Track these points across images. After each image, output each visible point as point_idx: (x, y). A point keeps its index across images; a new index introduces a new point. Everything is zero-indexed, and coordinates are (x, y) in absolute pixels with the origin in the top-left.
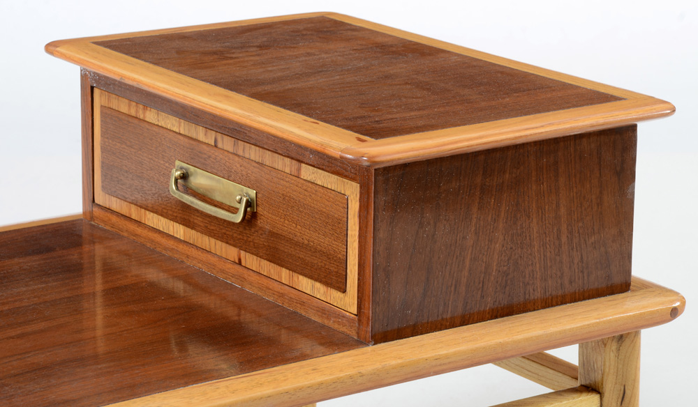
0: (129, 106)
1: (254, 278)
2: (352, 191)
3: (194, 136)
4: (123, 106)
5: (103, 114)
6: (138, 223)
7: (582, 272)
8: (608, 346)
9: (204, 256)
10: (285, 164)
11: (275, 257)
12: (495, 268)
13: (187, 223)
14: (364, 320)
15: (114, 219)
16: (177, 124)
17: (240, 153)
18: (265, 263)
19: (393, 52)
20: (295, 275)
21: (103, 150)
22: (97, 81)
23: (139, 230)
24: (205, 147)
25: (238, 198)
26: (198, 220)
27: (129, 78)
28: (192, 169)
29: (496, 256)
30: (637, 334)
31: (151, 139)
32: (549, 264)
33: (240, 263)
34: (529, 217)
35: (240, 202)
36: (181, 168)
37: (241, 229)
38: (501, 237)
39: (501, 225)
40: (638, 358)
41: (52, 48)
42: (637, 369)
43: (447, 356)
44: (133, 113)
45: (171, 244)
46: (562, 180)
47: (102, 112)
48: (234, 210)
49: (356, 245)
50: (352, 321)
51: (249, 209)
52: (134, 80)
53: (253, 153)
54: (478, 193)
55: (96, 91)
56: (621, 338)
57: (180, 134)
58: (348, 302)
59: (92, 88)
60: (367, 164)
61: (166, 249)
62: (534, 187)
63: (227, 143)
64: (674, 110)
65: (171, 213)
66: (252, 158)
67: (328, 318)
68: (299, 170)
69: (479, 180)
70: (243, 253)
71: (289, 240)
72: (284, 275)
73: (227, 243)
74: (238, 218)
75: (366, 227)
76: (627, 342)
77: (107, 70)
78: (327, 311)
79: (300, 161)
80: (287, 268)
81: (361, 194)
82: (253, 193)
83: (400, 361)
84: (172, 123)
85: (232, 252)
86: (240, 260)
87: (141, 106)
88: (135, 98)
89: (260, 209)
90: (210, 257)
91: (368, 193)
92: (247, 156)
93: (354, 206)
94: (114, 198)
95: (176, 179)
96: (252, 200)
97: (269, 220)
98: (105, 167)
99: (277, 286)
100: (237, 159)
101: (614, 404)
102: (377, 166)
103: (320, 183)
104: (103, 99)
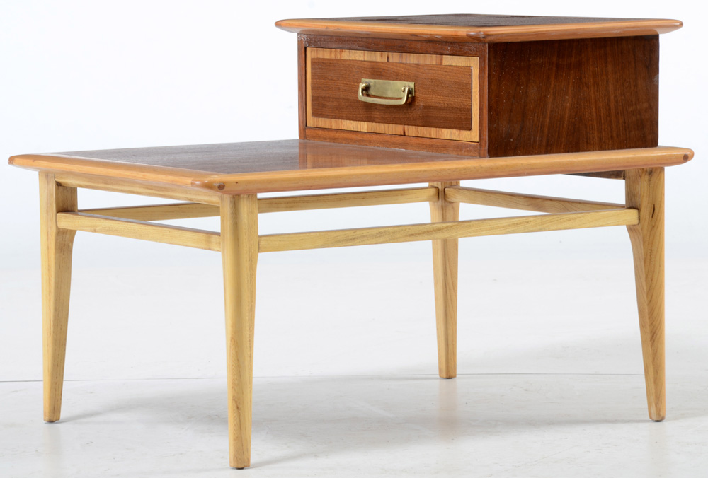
0: (331, 52)
1: (414, 141)
2: (474, 63)
3: (373, 59)
4: (326, 54)
6: (337, 130)
7: (625, 130)
8: (643, 178)
9: (381, 138)
10: (431, 60)
11: (427, 123)
12: (566, 119)
13: (370, 119)
14: (483, 143)
15: (320, 133)
16: (362, 55)
17: (404, 61)
18: (421, 128)
20: (440, 129)
21: (313, 88)
22: (309, 43)
23: (338, 135)
24: (381, 64)
25: (403, 88)
26: (377, 115)
27: (331, 27)
28: (372, 82)
29: (567, 111)
30: (662, 169)
31: (345, 70)
32: (603, 121)
33: (404, 135)
34: (588, 88)
35: (404, 91)
36: (366, 83)
37: (405, 111)
38: (570, 99)
41: (280, 23)
42: (662, 194)
44: (333, 57)
45: (358, 137)
46: (610, 67)
47: (312, 63)
48: (401, 98)
49: (478, 97)
50: (476, 146)
52: (335, 27)
53: (412, 59)
54: (554, 68)
55: (308, 49)
56: (651, 172)
57: (364, 61)
58: (473, 135)
60: (483, 36)
62: (591, 69)
63: (395, 58)
64: (682, 25)
65: (358, 116)
66: (412, 62)
67: (461, 151)
68: (442, 60)
69: (555, 59)
70: (406, 127)
71: (436, 108)
72: (433, 132)
73: (396, 124)
74: (404, 101)
75: (484, 83)
77: (317, 25)
78: (460, 146)
79: (442, 54)
80: (434, 127)
81: (480, 63)
82: (412, 85)
84: (360, 56)
85: (398, 129)
86: (404, 132)
87: (339, 50)
88: (334, 46)
89: (417, 94)
90: (384, 137)
91: (484, 60)
92: (408, 62)
93: (476, 72)
94: (320, 119)
95: (363, 90)
96: (412, 89)
97: (423, 99)
98: (314, 99)
99: (428, 141)
100: (402, 65)
101: (647, 217)
102: (489, 39)
103: (454, 64)
104: (313, 53)
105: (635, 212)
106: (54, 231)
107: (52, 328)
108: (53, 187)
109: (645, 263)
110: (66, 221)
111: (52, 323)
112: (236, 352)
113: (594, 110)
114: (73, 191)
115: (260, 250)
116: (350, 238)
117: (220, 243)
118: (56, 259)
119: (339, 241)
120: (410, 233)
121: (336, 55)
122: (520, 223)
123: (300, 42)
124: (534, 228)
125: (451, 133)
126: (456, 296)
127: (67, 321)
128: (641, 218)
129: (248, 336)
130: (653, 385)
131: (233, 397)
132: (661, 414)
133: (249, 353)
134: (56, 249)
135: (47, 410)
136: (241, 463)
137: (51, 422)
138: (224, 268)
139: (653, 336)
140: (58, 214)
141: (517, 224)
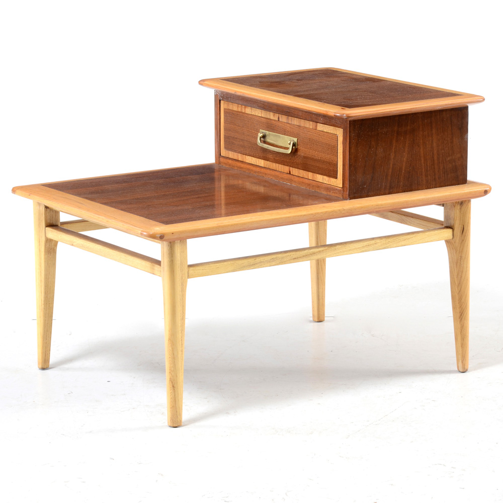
0: (238, 107)
1: (296, 179)
2: (339, 132)
3: (268, 117)
4: (235, 107)
5: (225, 112)
6: (242, 162)
7: (444, 174)
8: (456, 207)
9: (273, 173)
10: (309, 125)
11: (306, 168)
12: (404, 169)
13: (265, 158)
14: (345, 189)
15: (230, 162)
16: (260, 113)
17: (290, 122)
18: (301, 171)
19: (360, 81)
20: (315, 174)
21: (225, 129)
22: (223, 97)
23: (242, 165)
24: (273, 121)
25: (289, 142)
26: (270, 156)
27: (239, 92)
28: (267, 132)
29: (404, 164)
30: (469, 201)
31: (248, 121)
32: (429, 169)
33: (290, 173)
34: (419, 146)
35: (290, 144)
36: (263, 133)
37: (290, 157)
38: (406, 155)
39: (406, 150)
40: (470, 213)
41: (202, 82)
42: (469, 218)
43: (382, 205)
44: (240, 110)
45: (258, 169)
46: (434, 131)
47: (224, 112)
48: (288, 148)
49: (342, 156)
50: (340, 190)
51: (294, 147)
52: (241, 92)
53: (295, 121)
54: (395, 135)
55: (222, 102)
56: (462, 203)
57: (262, 117)
58: (338, 183)
59: (220, 100)
60: (346, 117)
61: (255, 172)
62: (421, 133)
63: (283, 119)
64: (484, 100)
65: (257, 155)
66: (295, 124)
67: (330, 192)
68: (316, 126)
69: (396, 128)
70: (291, 168)
71: (313, 159)
72: (310, 175)
73: (284, 165)
74: (289, 151)
75: (346, 147)
76: (464, 205)
77: (228, 89)
78: (329, 188)
79: (317, 122)
80: (311, 172)
81: (343, 133)
82: (295, 140)
83: (361, 205)
84: (258, 113)
85: (286, 169)
86: (290, 172)
87: (243, 106)
88: (241, 103)
89: (299, 147)
90: (276, 172)
91: (346, 132)
92: (293, 123)
93: (340, 139)
94: (230, 152)
95: (260, 138)
96: (295, 143)
97: (303, 151)
98: (226, 137)
99: (307, 181)
100: (288, 125)
101: (459, 234)
102: (350, 119)
103: (325, 131)
104: (225, 105)
105: (450, 231)
106: (43, 240)
107: (43, 306)
108: (43, 209)
109: (457, 265)
110: (52, 234)
111: (43, 303)
112: (172, 348)
113: (423, 161)
114: (57, 213)
115: (189, 277)
116: (252, 264)
117: (161, 271)
118: (45, 258)
119: (244, 267)
120: (294, 257)
121: (241, 109)
122: (371, 245)
123: (216, 96)
124: (381, 247)
125: (323, 178)
126: (325, 265)
127: (53, 301)
128: (454, 235)
129: (180, 337)
130: (460, 348)
131: (170, 379)
132: (466, 367)
133: (181, 349)
134: (45, 252)
135: (41, 361)
136: (176, 423)
137: (43, 369)
138: (164, 289)
139: (461, 315)
140: (46, 228)
141: (368, 245)
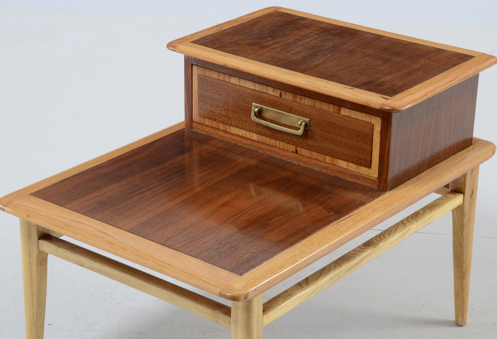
0: (219, 75)
1: (307, 159)
2: (376, 121)
3: (265, 91)
4: (213, 75)
5: (199, 78)
6: (225, 132)
9: (271, 149)
10: (328, 107)
13: (260, 133)
14: (382, 180)
15: (207, 128)
16: (253, 85)
17: (298, 101)
18: (315, 153)
20: (336, 159)
23: (226, 135)
24: (273, 97)
25: (299, 123)
26: (268, 132)
28: (265, 107)
29: (430, 141)
30: (478, 166)
35: (301, 125)
36: (258, 107)
37: (301, 138)
39: (432, 126)
44: (221, 79)
45: (248, 142)
46: (453, 100)
48: (299, 129)
49: (378, 146)
50: (375, 181)
51: (306, 128)
52: (234, 66)
53: (307, 101)
55: (195, 68)
57: (255, 90)
58: (371, 172)
59: (192, 65)
63: (288, 96)
65: (248, 128)
67: (358, 179)
68: (339, 110)
70: (299, 148)
72: (328, 159)
74: (300, 132)
75: (386, 138)
76: (475, 170)
77: (214, 60)
78: (357, 176)
79: (341, 106)
80: (330, 156)
82: (307, 120)
85: (291, 147)
86: (297, 151)
87: (227, 76)
88: (223, 71)
89: (312, 128)
90: (275, 149)
91: (388, 123)
92: (303, 103)
93: (377, 129)
94: (207, 119)
95: (255, 113)
96: (307, 124)
99: (322, 164)
101: (469, 197)
104: (200, 71)
105: (462, 197)
106: (35, 252)
117: (229, 323)
118: (37, 271)
121: (224, 78)
128: (465, 199)
134: (37, 264)
